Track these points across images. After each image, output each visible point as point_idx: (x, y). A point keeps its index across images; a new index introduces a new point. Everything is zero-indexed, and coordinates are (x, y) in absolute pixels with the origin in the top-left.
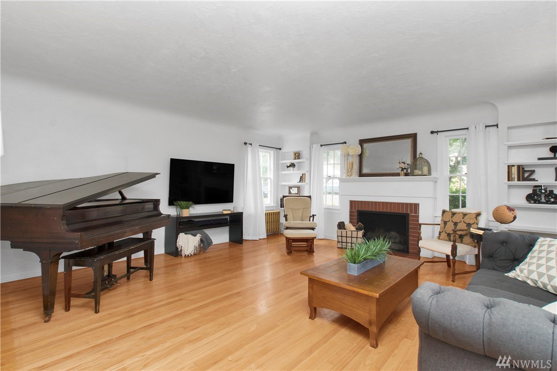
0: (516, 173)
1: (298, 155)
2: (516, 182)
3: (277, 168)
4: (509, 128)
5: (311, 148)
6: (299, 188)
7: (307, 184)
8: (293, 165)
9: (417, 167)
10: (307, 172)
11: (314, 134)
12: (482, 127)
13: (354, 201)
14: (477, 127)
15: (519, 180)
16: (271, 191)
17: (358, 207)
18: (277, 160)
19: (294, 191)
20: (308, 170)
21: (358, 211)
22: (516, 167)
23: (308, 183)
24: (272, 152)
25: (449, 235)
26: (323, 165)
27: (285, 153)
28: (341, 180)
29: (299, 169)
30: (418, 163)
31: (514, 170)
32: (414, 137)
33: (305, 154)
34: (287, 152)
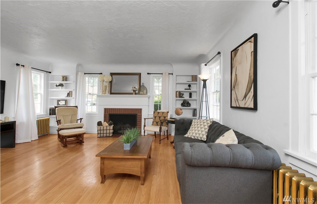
0: (178, 95)
1: (65, 78)
2: (178, 98)
3: (47, 86)
4: (176, 76)
5: (77, 74)
6: (66, 101)
7: (73, 98)
8: (61, 85)
9: (141, 90)
10: (74, 90)
11: (79, 65)
12: (167, 74)
13: (107, 109)
14: (166, 74)
15: (179, 98)
16: (41, 104)
17: (110, 112)
18: (47, 80)
19: (62, 103)
20: (75, 89)
21: (109, 114)
22: (178, 92)
23: (75, 98)
24: (43, 74)
25: (157, 123)
26: (85, 86)
27: (54, 76)
28: (98, 96)
29: (66, 88)
30: (141, 88)
31: (178, 93)
32: (140, 75)
33: (72, 78)
34: (56, 75)
